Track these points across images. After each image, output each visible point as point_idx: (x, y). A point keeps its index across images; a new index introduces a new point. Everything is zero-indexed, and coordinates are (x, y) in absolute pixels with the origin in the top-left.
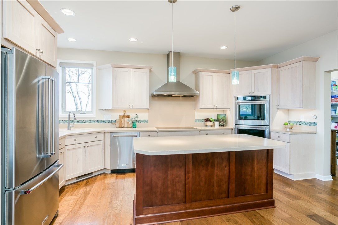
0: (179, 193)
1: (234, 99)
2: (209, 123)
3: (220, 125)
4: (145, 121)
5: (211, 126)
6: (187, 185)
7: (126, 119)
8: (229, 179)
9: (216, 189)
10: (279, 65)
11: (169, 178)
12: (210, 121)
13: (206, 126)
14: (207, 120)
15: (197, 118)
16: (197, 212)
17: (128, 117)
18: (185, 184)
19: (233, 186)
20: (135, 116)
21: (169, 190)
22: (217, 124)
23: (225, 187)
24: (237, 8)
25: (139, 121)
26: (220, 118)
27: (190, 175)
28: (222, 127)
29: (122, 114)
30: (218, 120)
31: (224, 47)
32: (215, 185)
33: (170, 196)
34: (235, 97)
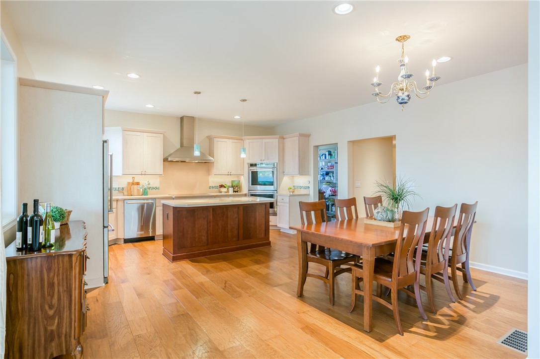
0: (203, 238)
1: (247, 166)
2: (223, 190)
3: (234, 191)
4: (156, 188)
5: (226, 192)
6: (209, 232)
7: (135, 186)
8: (238, 227)
9: (230, 234)
10: (285, 136)
11: (196, 226)
12: (225, 187)
13: (221, 192)
14: (221, 186)
15: (211, 184)
16: (216, 251)
17: (138, 184)
18: (208, 231)
19: (241, 232)
20: (147, 183)
21: (196, 235)
22: (231, 190)
23: (236, 232)
24: (245, 100)
25: (149, 188)
26: (234, 184)
27: (211, 224)
28: (237, 193)
29: (131, 181)
30: (232, 187)
31: (237, 117)
32: (229, 231)
33: (197, 240)
34: (248, 164)
